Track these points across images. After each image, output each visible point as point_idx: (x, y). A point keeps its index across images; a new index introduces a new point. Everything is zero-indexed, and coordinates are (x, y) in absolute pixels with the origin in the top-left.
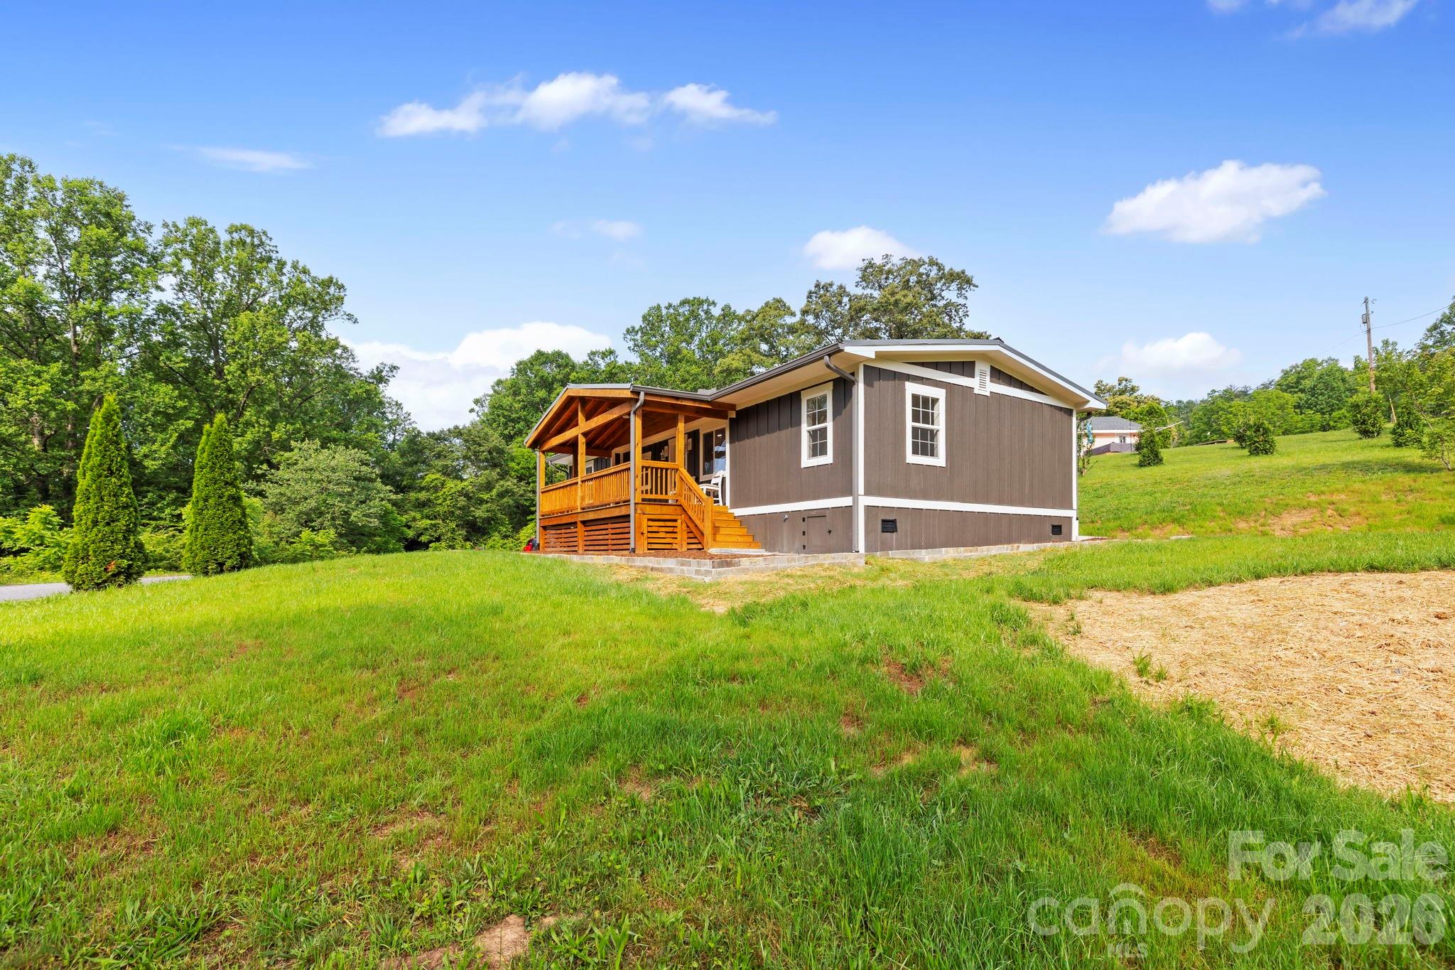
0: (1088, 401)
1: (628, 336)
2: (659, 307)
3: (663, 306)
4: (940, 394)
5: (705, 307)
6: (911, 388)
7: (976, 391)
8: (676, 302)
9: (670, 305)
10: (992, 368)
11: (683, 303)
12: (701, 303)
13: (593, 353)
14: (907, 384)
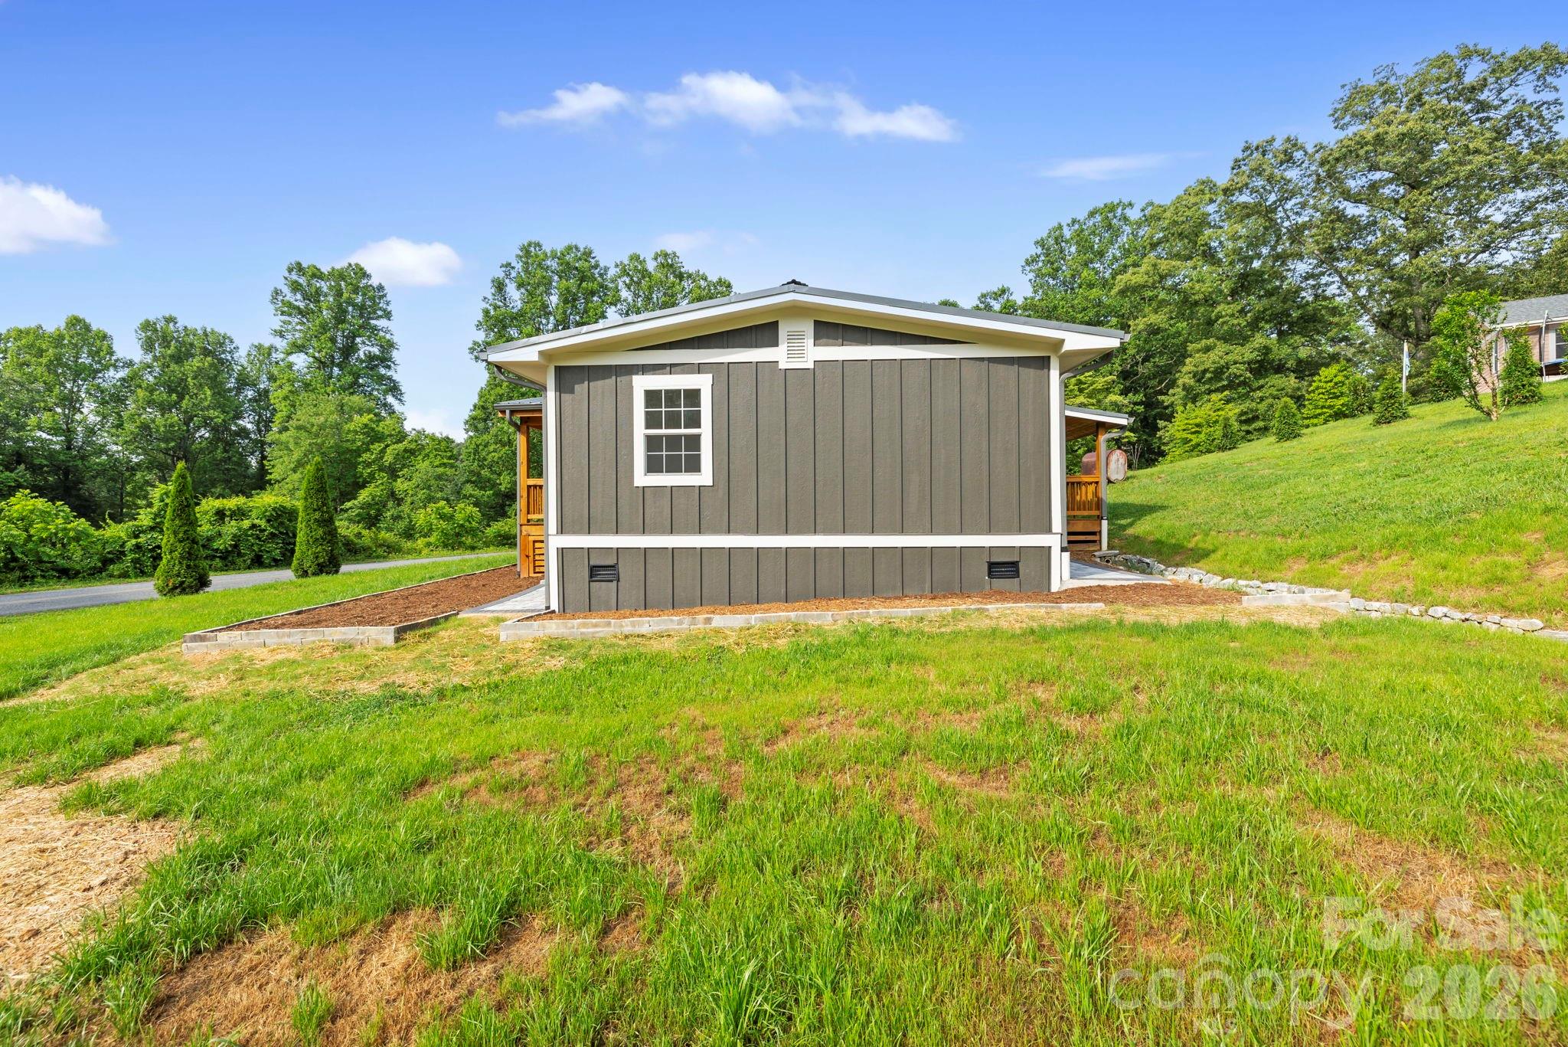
0: (1063, 341)
1: (1028, 268)
2: (1060, 227)
3: (1064, 224)
4: (703, 383)
5: (1119, 211)
6: (642, 384)
7: (782, 366)
8: (1081, 216)
9: (1074, 221)
10: (817, 323)
11: (1092, 214)
12: (1112, 208)
13: (984, 296)
14: (635, 377)
